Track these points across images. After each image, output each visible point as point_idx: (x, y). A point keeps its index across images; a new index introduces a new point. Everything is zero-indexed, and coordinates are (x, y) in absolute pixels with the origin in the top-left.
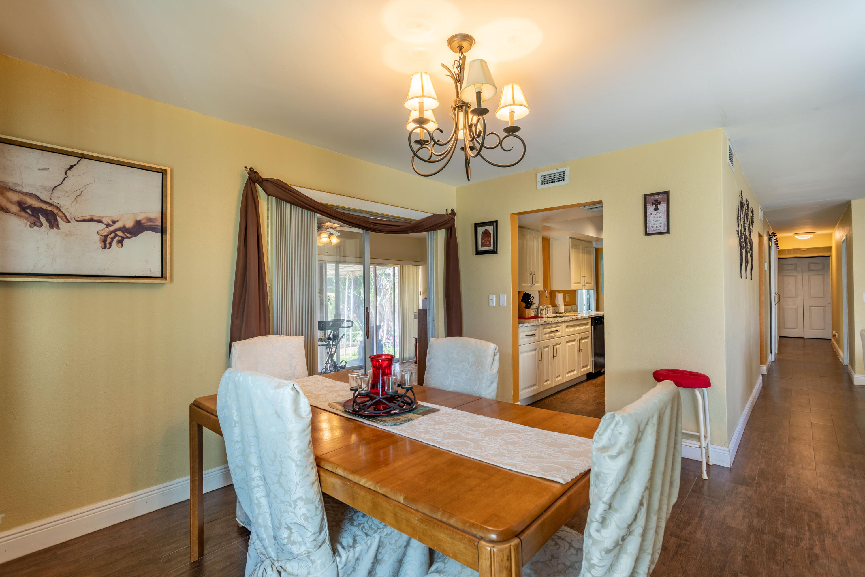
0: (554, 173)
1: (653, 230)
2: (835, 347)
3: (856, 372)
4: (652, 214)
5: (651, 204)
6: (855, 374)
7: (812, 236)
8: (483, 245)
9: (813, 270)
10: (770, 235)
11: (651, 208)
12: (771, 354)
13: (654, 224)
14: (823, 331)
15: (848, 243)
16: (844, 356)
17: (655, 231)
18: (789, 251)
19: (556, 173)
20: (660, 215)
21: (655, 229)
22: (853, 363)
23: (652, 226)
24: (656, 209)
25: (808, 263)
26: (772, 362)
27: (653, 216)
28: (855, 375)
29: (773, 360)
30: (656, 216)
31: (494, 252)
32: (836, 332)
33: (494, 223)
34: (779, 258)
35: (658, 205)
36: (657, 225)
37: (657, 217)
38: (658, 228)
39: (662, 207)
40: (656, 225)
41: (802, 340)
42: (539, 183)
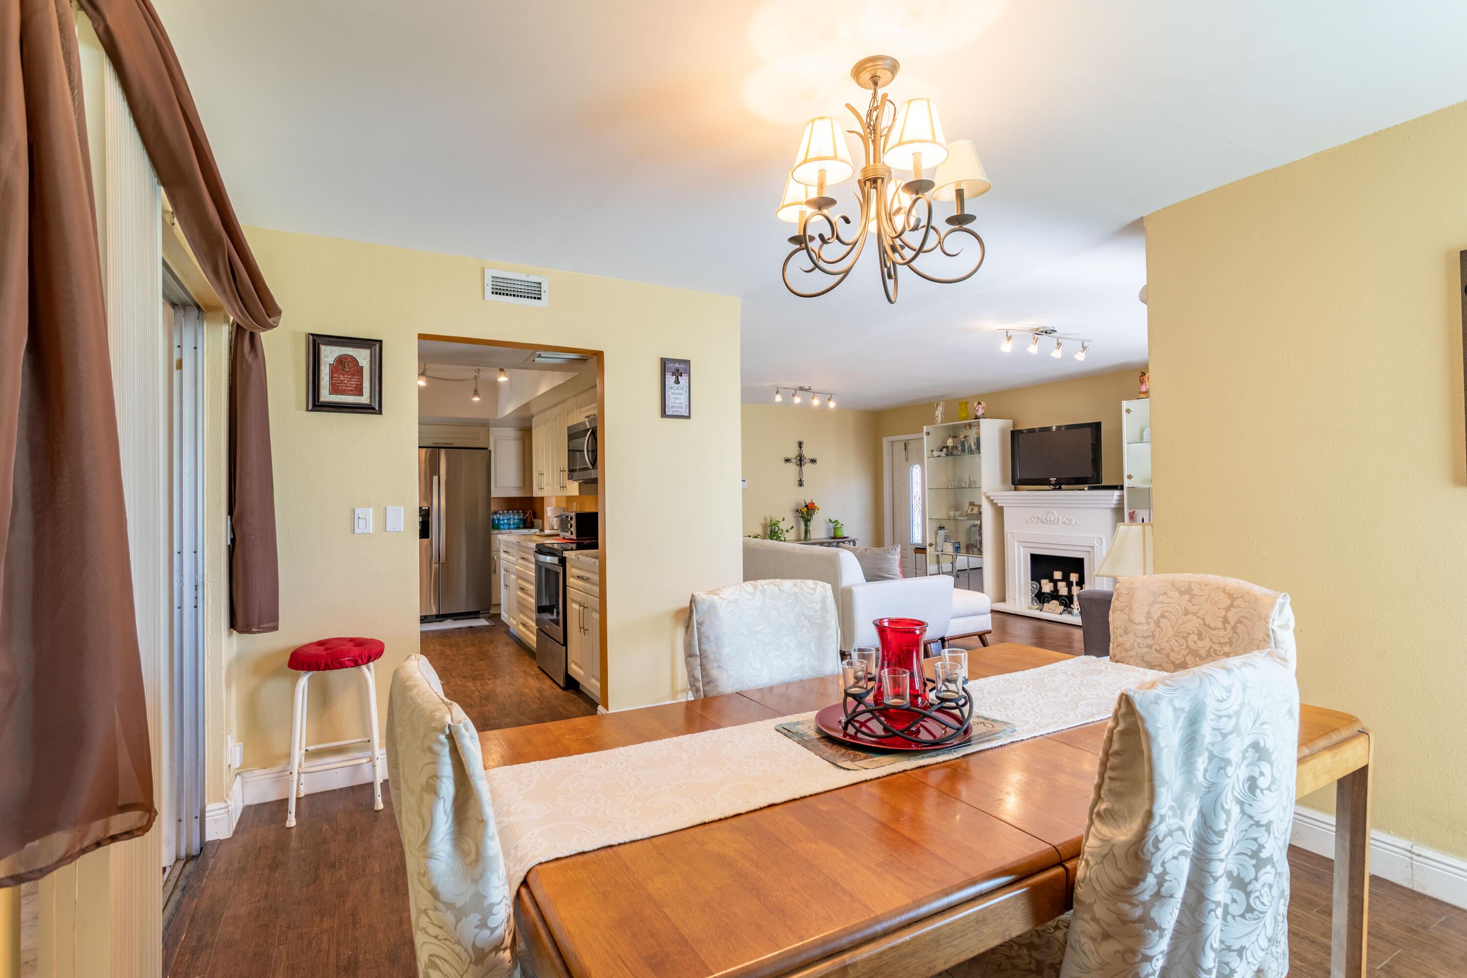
0: (521, 279)
1: (673, 411)
4: (671, 388)
5: (671, 373)
8: (334, 390)
11: (670, 379)
13: (674, 403)
17: (676, 413)
19: (525, 281)
20: (681, 391)
21: (675, 410)
23: (672, 405)
24: (677, 382)
27: (673, 391)
30: (677, 391)
31: (373, 409)
33: (373, 345)
35: (679, 377)
36: (678, 405)
37: (677, 394)
38: (679, 410)
39: (683, 380)
40: (676, 405)
42: (489, 290)
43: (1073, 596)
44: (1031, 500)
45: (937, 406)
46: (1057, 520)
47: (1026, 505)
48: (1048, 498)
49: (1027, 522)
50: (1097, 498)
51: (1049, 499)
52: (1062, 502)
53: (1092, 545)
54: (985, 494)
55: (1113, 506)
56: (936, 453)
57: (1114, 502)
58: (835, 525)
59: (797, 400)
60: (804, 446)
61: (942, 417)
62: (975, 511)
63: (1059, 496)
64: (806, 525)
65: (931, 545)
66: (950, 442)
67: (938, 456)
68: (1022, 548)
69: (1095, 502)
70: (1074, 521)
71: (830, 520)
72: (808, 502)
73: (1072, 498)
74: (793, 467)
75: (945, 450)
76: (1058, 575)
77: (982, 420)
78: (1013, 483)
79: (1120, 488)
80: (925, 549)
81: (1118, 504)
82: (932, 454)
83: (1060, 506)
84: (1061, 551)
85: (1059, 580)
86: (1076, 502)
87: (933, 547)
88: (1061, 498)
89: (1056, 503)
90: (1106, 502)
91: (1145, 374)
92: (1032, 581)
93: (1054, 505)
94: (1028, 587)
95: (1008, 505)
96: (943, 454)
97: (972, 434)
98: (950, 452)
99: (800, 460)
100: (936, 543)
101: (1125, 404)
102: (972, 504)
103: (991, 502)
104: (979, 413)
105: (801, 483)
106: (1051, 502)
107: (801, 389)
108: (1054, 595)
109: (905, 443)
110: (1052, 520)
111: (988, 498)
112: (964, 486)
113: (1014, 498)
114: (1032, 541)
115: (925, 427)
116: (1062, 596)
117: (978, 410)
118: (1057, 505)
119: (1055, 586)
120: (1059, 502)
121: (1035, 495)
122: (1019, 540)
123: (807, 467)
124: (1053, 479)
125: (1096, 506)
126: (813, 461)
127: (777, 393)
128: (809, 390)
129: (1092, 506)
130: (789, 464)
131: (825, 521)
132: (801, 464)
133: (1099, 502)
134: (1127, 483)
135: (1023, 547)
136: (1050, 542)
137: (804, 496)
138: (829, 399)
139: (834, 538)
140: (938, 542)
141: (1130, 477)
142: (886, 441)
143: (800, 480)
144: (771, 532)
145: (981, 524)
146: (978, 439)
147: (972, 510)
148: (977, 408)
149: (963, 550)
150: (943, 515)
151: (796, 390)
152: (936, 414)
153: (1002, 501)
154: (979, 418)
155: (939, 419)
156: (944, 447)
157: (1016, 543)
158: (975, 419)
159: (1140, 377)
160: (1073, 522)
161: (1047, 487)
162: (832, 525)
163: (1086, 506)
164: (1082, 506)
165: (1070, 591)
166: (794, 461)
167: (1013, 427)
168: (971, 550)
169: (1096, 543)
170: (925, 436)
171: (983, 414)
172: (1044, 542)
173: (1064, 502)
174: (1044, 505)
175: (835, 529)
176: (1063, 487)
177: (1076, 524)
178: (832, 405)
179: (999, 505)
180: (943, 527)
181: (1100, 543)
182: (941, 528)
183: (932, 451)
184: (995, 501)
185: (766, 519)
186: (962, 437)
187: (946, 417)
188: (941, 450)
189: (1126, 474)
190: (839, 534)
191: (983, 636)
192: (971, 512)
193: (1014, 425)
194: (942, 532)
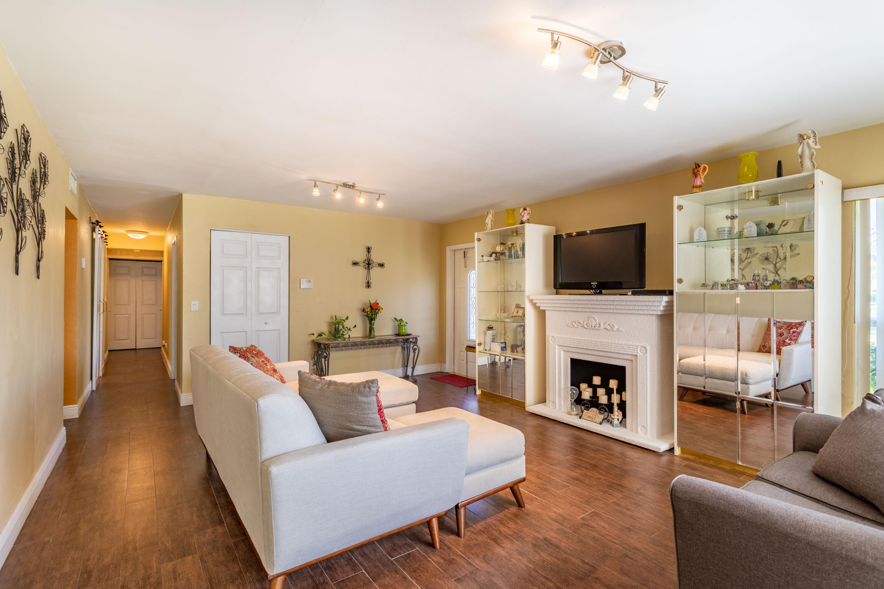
2: (164, 358)
3: (183, 391)
6: (182, 393)
7: (145, 236)
9: (147, 275)
10: (93, 223)
12: (91, 382)
14: (154, 339)
15: (178, 247)
16: (171, 368)
18: (122, 251)
22: (180, 380)
25: (142, 267)
26: (93, 391)
28: (182, 395)
29: (94, 388)
32: (165, 342)
34: (110, 259)
41: (134, 351)
43: (613, 404)
44: (572, 304)
45: (488, 214)
46: (598, 325)
47: (567, 309)
48: (590, 302)
49: (568, 326)
50: (643, 304)
51: (591, 304)
52: (604, 307)
53: (636, 354)
54: (528, 297)
55: (659, 313)
56: (486, 258)
57: (662, 309)
58: (399, 323)
59: (338, 196)
60: (372, 251)
61: (492, 224)
62: (520, 313)
63: (601, 301)
64: (371, 324)
65: (480, 344)
66: (499, 249)
67: (488, 261)
68: (562, 352)
69: (640, 308)
70: (616, 327)
71: (396, 319)
72: (373, 302)
73: (615, 303)
74: (360, 270)
75: (494, 255)
76: (597, 380)
77: (527, 225)
78: (555, 287)
79: (668, 293)
80: (475, 348)
81: (664, 311)
82: (482, 259)
83: (602, 311)
84: (602, 358)
85: (599, 386)
86: (619, 307)
87: (482, 346)
88: (603, 303)
89: (597, 308)
90: (653, 308)
91: (699, 167)
92: (571, 386)
93: (595, 310)
94: (567, 392)
95: (550, 309)
96: (492, 259)
97: (518, 241)
98: (498, 256)
99: (369, 264)
100: (485, 342)
101: (677, 200)
102: (518, 306)
103: (534, 305)
104: (525, 219)
105: (368, 285)
106: (592, 306)
107: (345, 185)
108: (594, 402)
109: (464, 252)
110: (593, 325)
111: (531, 301)
112: (510, 290)
113: (555, 302)
114: (573, 346)
115: (476, 234)
116: (602, 404)
117: (523, 216)
118: (599, 311)
119: (595, 392)
120: (601, 307)
121: (577, 299)
122: (560, 344)
123: (375, 271)
124: (594, 283)
125: (640, 312)
126: (381, 265)
127: (315, 186)
128: (352, 186)
129: (636, 312)
130: (356, 267)
131: (392, 319)
132: (369, 267)
133: (645, 308)
134: (677, 288)
135: (564, 351)
136: (591, 348)
137: (371, 296)
138: (378, 199)
139: (398, 335)
140: (486, 341)
141: (680, 281)
142: (449, 250)
143: (368, 282)
144: (335, 330)
145: (524, 325)
146: (523, 245)
147: (517, 313)
148: (522, 214)
149: (509, 349)
150: (491, 317)
151: (337, 186)
152: (487, 221)
153: (545, 305)
154: (524, 223)
155: (489, 226)
156: (493, 253)
157: (557, 347)
158: (521, 224)
159: (694, 170)
160: (615, 329)
161: (587, 292)
162: (397, 323)
163: (629, 312)
164: (625, 312)
165: (609, 399)
166: (362, 264)
167: (556, 234)
168: (515, 351)
169: (639, 352)
170: (476, 242)
171: (528, 220)
172: (585, 347)
173: (606, 307)
174: (586, 310)
175: (400, 326)
176: (603, 291)
177: (618, 330)
178: (380, 205)
179: (541, 308)
180: (492, 328)
181: (645, 352)
182: (490, 328)
183: (483, 256)
184: (537, 305)
185: (332, 318)
186: (509, 243)
187: (495, 224)
188: (491, 256)
189: (676, 278)
190: (404, 331)
191: (516, 487)
192: (516, 314)
193: (557, 231)
194: (490, 332)
